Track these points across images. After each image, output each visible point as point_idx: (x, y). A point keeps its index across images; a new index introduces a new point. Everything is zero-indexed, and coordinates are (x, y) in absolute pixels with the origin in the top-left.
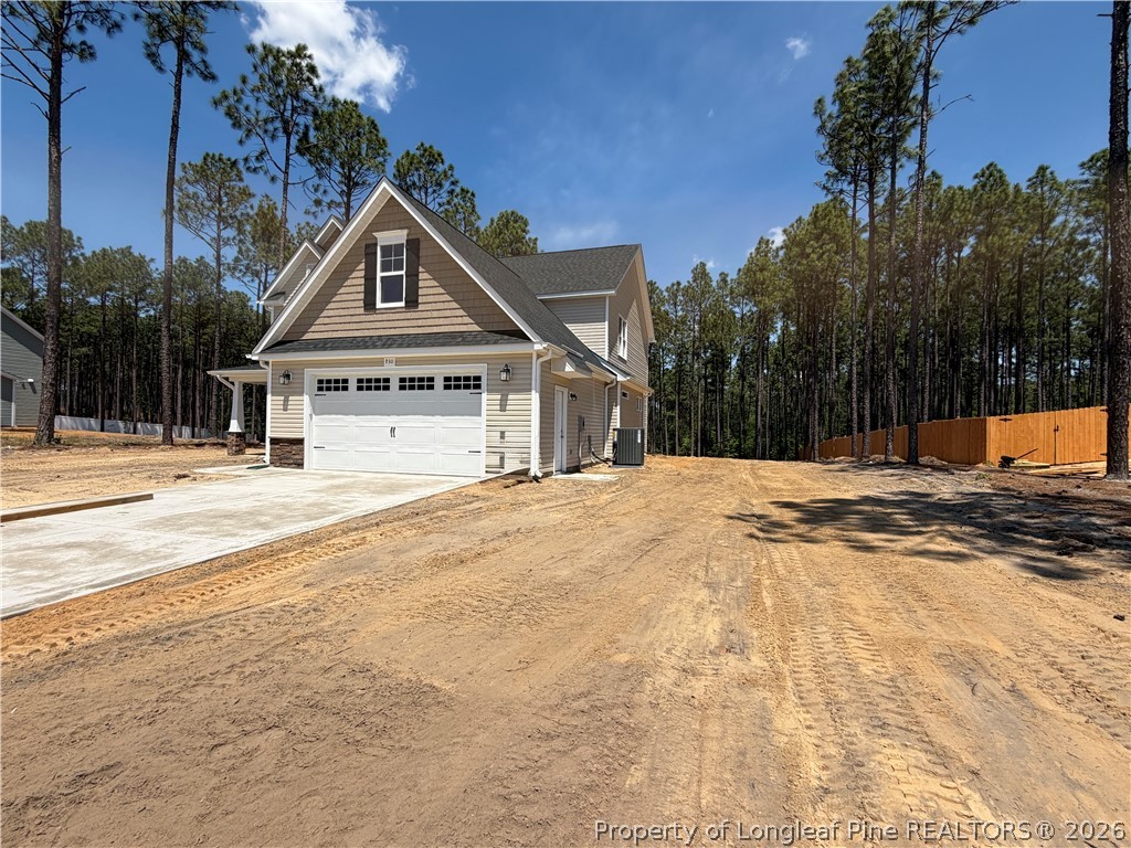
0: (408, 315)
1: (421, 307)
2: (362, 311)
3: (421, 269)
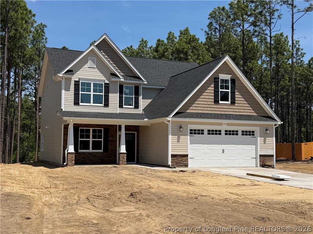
0: (231, 107)
1: (236, 105)
2: (213, 103)
3: (236, 91)
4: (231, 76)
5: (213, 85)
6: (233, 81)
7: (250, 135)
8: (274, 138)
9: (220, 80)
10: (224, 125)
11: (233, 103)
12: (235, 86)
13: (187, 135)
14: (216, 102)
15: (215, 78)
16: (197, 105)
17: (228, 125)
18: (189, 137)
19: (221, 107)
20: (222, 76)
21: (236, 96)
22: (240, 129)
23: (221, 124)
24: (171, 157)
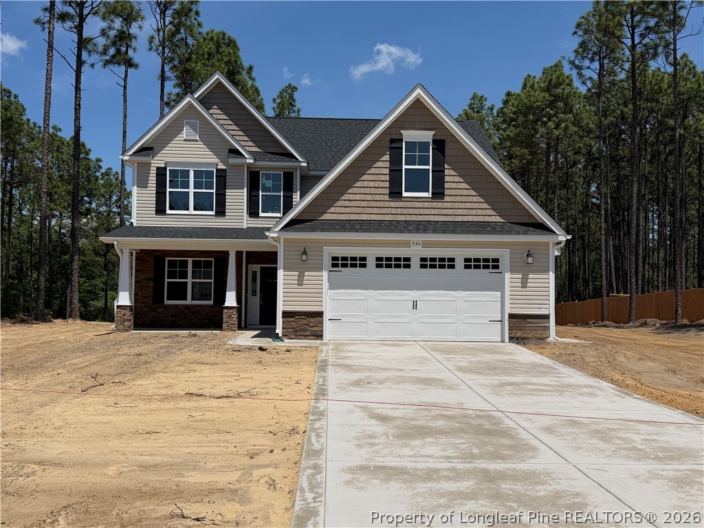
0: (435, 205)
1: (447, 199)
2: (387, 197)
3: (446, 166)
4: (433, 132)
5: (387, 157)
6: (439, 145)
7: (486, 267)
8: (552, 276)
9: (404, 144)
10: (416, 246)
11: (439, 194)
12: (444, 155)
13: (320, 269)
14: (395, 194)
15: (392, 141)
16: (347, 204)
17: (426, 245)
18: (325, 274)
19: (409, 204)
20: (409, 135)
21: (447, 179)
22: (460, 255)
23: (407, 244)
24: (283, 317)
